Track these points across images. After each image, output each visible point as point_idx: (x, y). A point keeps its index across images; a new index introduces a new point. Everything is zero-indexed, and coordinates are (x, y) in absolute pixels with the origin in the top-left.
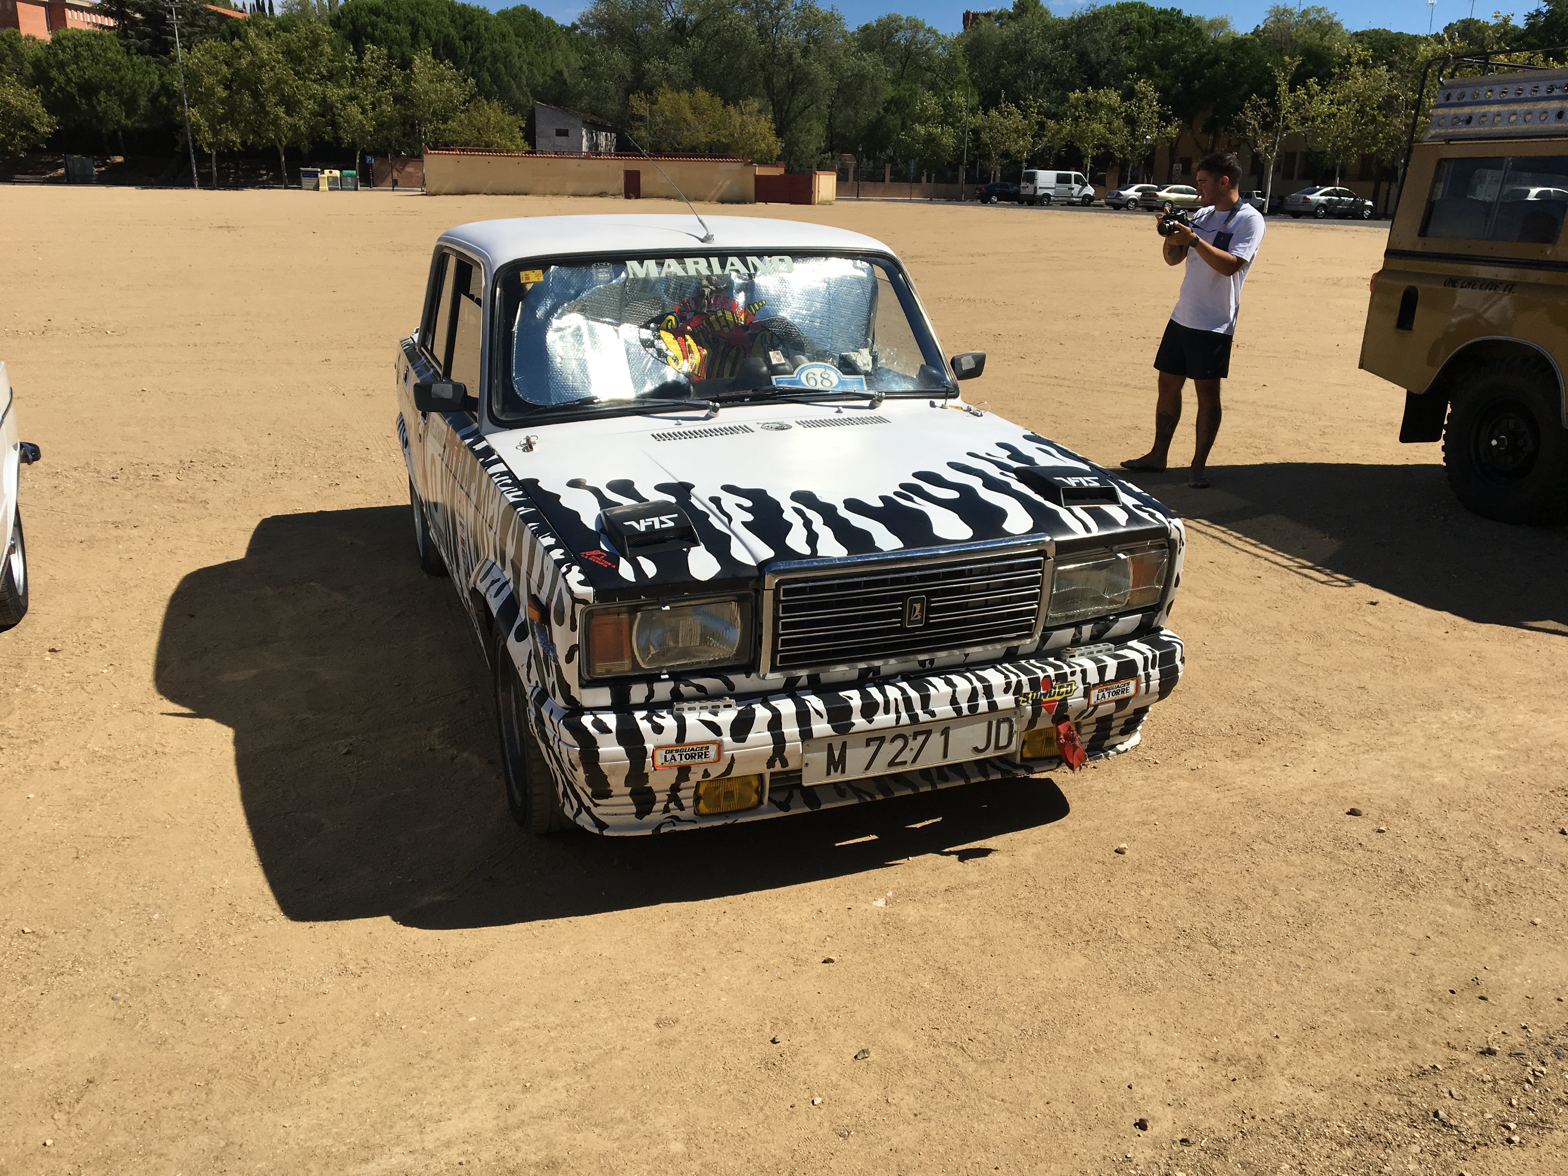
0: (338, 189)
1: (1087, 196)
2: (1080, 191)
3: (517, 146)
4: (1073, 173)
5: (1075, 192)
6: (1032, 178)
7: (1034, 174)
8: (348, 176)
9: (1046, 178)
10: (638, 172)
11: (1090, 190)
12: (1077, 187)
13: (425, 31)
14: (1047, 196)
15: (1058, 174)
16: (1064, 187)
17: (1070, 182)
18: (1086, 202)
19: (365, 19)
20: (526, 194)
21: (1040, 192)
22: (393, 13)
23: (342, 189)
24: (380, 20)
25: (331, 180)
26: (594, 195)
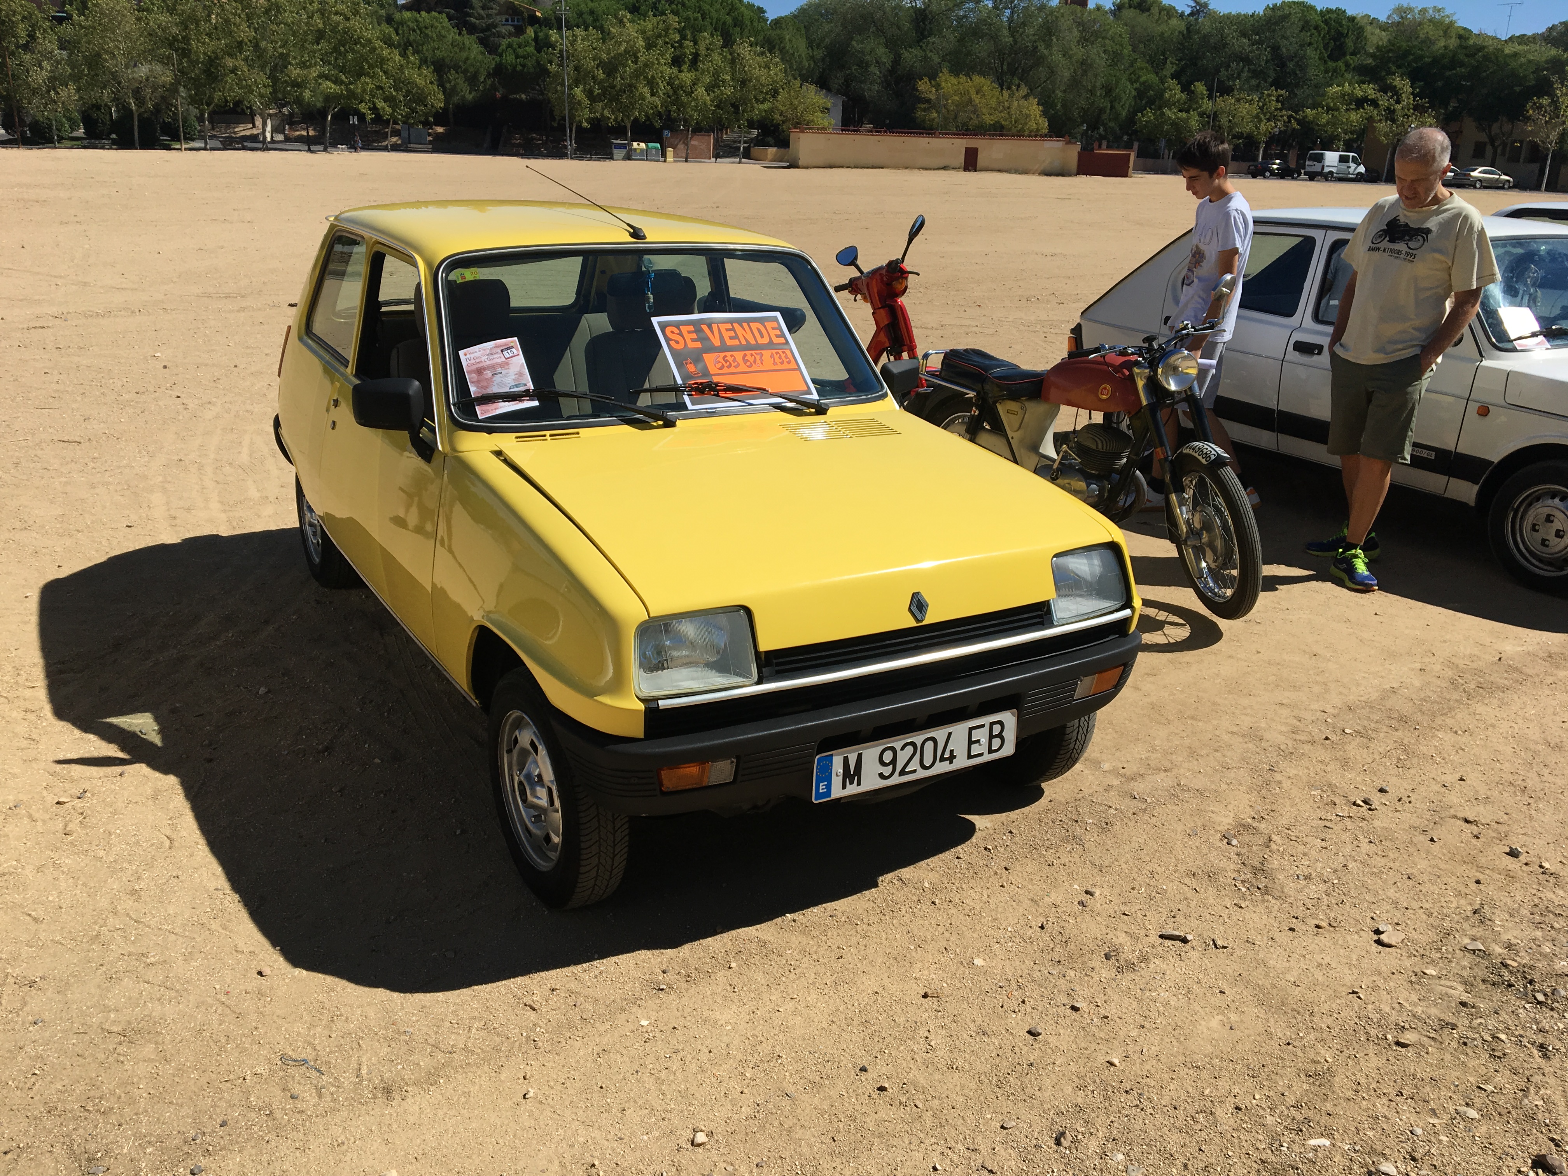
0: (643, 160)
1: (1360, 173)
2: (1356, 168)
4: (1351, 154)
5: (1351, 170)
6: (1320, 158)
7: (1322, 154)
8: (652, 148)
9: (1331, 158)
10: (976, 149)
11: (1362, 169)
12: (1353, 166)
14: (1331, 173)
15: (1340, 156)
16: (1343, 166)
17: (1348, 162)
18: (1359, 179)
20: (882, 168)
21: (1326, 170)
23: (647, 160)
25: (638, 151)
26: (938, 169)
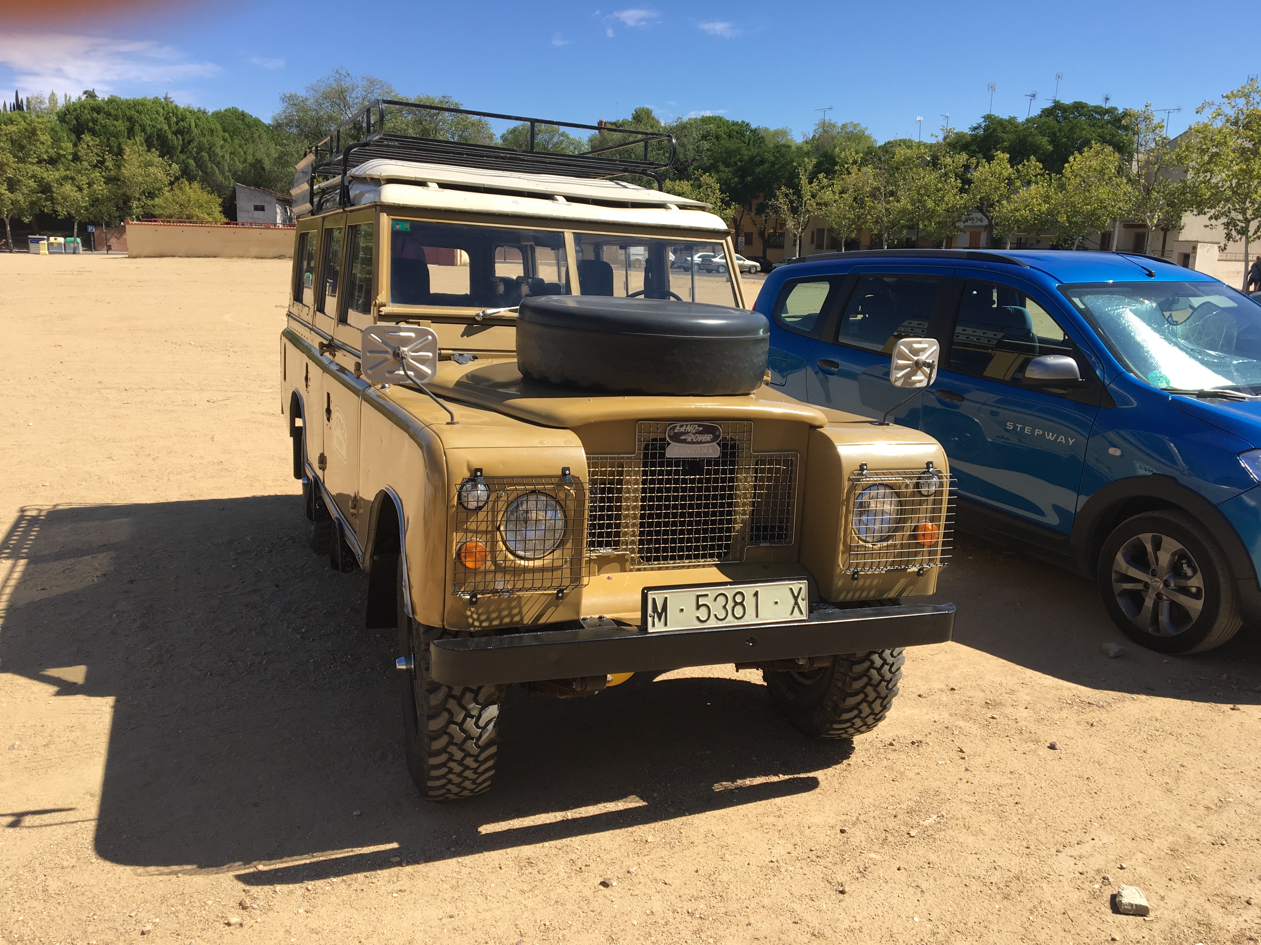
0: (61, 253)
3: (215, 218)
8: (72, 242)
13: (140, 125)
19: (86, 116)
20: (215, 257)
22: (112, 111)
23: (66, 253)
24: (100, 117)
25: (55, 245)
26: (274, 258)
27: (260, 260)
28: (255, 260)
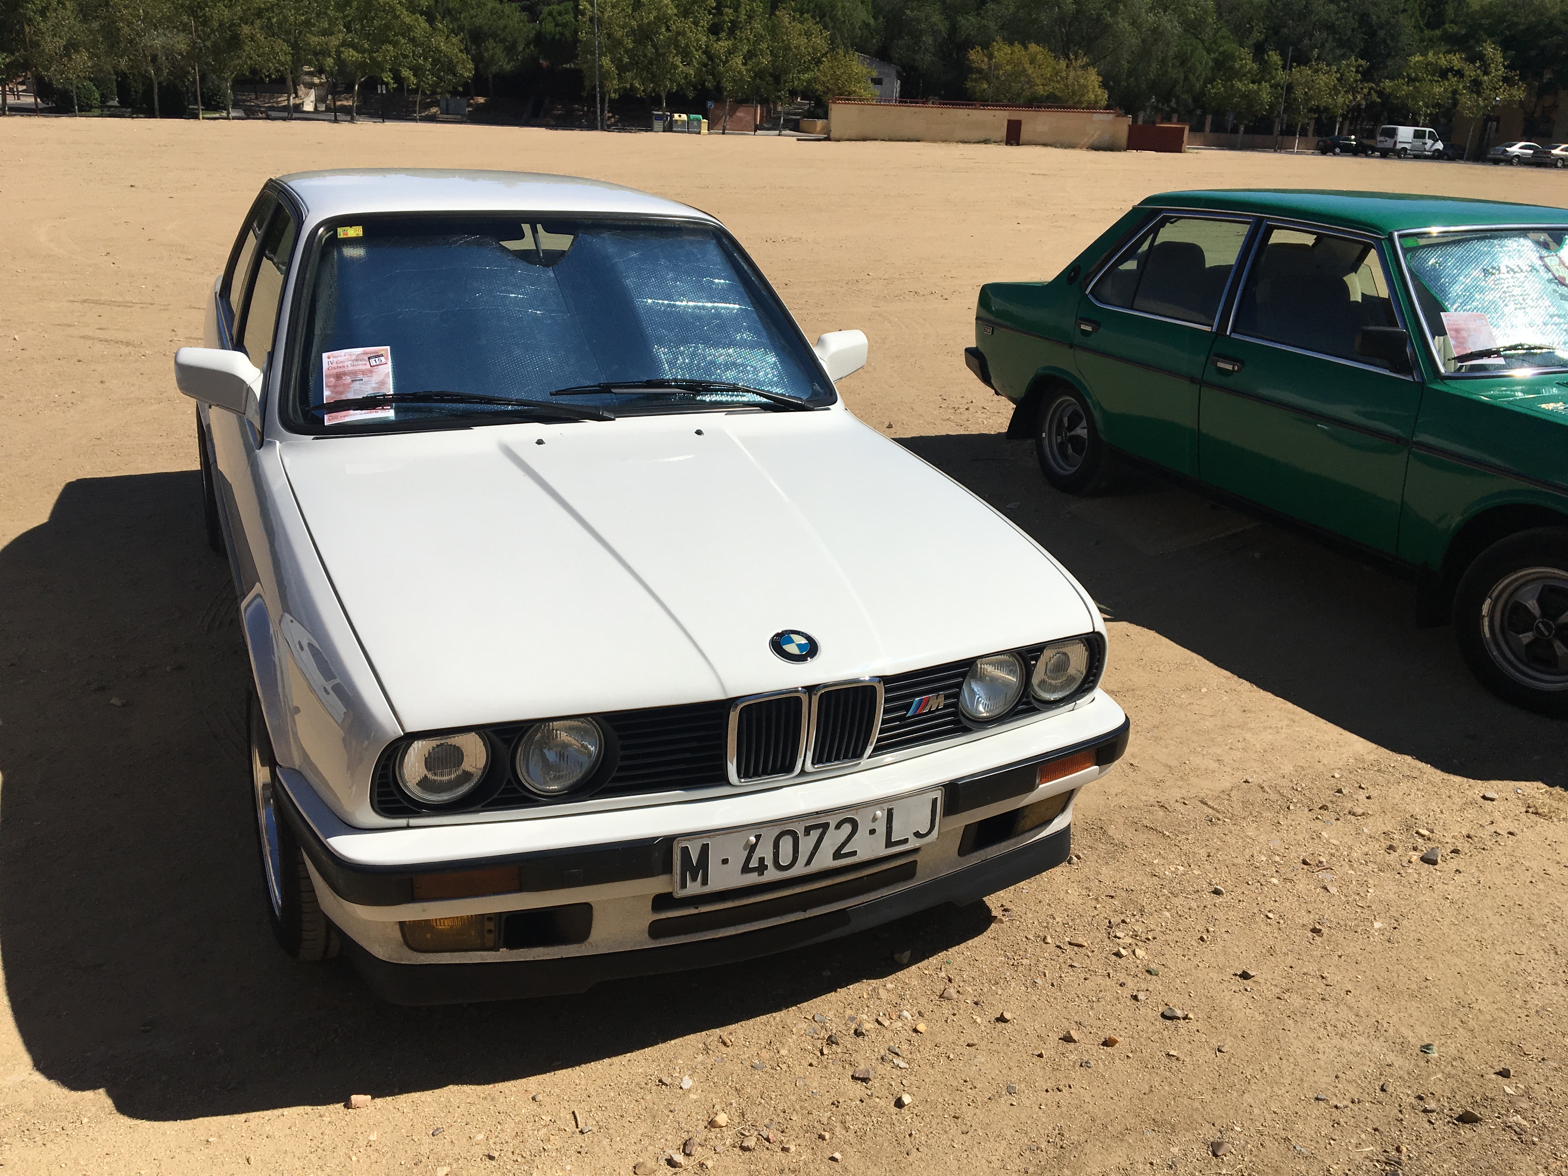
0: (685, 132)
1: (1438, 150)
2: (1433, 145)
4: (1428, 130)
5: (1427, 147)
6: (1392, 134)
7: (1395, 129)
8: (696, 121)
9: (1405, 133)
10: (1020, 122)
11: (1440, 145)
12: (1429, 142)
14: (1405, 149)
15: (1416, 131)
16: (1418, 143)
17: (1424, 137)
18: (1437, 156)
20: (918, 141)
21: (1399, 147)
23: (689, 132)
25: (679, 123)
26: (979, 142)
27: (966, 145)
28: (961, 145)
